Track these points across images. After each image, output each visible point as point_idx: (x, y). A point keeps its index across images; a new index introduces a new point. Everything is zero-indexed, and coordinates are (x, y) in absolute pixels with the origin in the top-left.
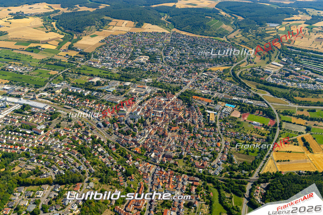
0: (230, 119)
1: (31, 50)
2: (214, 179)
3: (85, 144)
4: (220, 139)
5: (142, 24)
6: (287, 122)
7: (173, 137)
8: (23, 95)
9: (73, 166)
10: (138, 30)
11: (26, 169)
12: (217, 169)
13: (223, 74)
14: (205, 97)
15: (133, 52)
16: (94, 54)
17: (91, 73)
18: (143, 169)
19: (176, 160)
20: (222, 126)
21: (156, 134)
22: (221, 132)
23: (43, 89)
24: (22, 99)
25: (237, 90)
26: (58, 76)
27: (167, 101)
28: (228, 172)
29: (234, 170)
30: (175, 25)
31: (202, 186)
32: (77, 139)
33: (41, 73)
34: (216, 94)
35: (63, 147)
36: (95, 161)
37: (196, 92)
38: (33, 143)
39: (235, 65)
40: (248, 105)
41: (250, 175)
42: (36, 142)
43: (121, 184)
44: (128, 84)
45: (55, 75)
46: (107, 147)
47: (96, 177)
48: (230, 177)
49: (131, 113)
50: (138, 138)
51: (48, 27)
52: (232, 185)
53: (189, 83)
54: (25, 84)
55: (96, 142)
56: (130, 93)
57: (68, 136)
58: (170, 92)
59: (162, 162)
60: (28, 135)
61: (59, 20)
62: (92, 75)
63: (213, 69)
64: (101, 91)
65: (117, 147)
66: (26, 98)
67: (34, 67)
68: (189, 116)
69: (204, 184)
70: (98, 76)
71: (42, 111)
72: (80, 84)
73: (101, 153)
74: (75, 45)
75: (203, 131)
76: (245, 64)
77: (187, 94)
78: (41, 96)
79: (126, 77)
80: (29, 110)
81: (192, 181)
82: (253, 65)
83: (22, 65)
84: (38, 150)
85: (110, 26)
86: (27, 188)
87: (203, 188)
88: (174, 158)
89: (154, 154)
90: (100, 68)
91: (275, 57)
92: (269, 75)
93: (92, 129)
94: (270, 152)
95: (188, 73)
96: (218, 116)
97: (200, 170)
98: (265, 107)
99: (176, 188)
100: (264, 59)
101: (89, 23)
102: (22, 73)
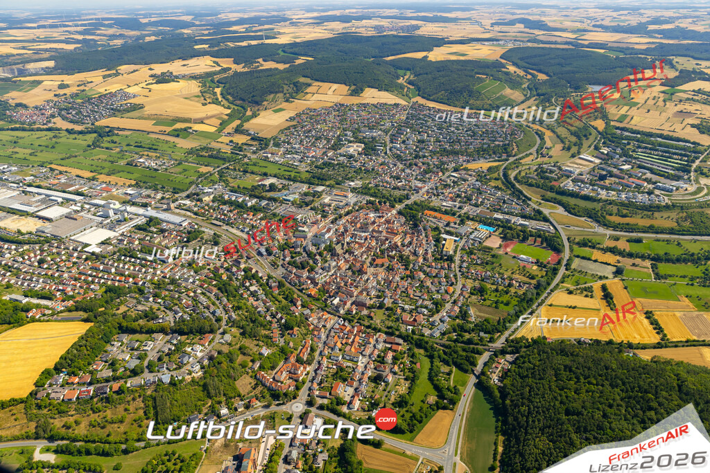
0: (480, 250)
1: (176, 133)
2: (427, 343)
3: (231, 280)
4: (454, 281)
5: (362, 90)
6: (583, 258)
7: (376, 275)
8: (153, 203)
9: (206, 310)
10: (355, 100)
11: (135, 310)
12: (438, 327)
13: (485, 176)
14: (446, 213)
15: (339, 136)
16: (274, 139)
17: (264, 170)
18: (315, 322)
19: (373, 310)
20: (464, 261)
21: (348, 269)
22: (460, 271)
23: (184, 194)
24: (149, 208)
25: (504, 202)
26: (211, 175)
27: (380, 217)
28: (454, 334)
29: (466, 331)
30: (419, 91)
31: (405, 353)
32: (222, 271)
33: (185, 170)
34: (466, 208)
35: (197, 282)
36: (240, 305)
37: (432, 204)
38: (155, 274)
39: (512, 159)
40: (520, 228)
41: (492, 340)
42: (158, 272)
43: (274, 340)
44: (320, 189)
45: (207, 173)
46: (266, 286)
47: (237, 327)
48: (455, 341)
49: (316, 236)
50: (317, 273)
51: (207, 95)
52: (455, 353)
53: (424, 190)
54: (159, 187)
55: (250, 276)
56: (321, 204)
57: (208, 267)
58: (388, 204)
59: (349, 312)
60: (149, 263)
61: (227, 85)
62: (265, 174)
63: (472, 166)
64: (275, 200)
65: (280, 285)
66: (156, 208)
67: (176, 160)
68: (410, 243)
69: (409, 349)
70: (275, 176)
71: (178, 228)
72: (244, 188)
73: (254, 294)
74: (246, 126)
75: (429, 267)
76: (531, 157)
77: (416, 207)
78: (180, 206)
79: (318, 179)
80: (157, 226)
81: (391, 343)
82: (546, 159)
83: (159, 157)
84: (159, 284)
85: (307, 93)
86: (131, 336)
87: (406, 355)
88: (369, 308)
89: (338, 299)
90: (279, 162)
91: (590, 147)
92: (568, 177)
93: (248, 258)
94: (538, 306)
95: (426, 172)
96: (461, 245)
97: (409, 327)
98: (548, 232)
99: (361, 353)
100: (569, 149)
101: (274, 89)
102: (156, 170)
